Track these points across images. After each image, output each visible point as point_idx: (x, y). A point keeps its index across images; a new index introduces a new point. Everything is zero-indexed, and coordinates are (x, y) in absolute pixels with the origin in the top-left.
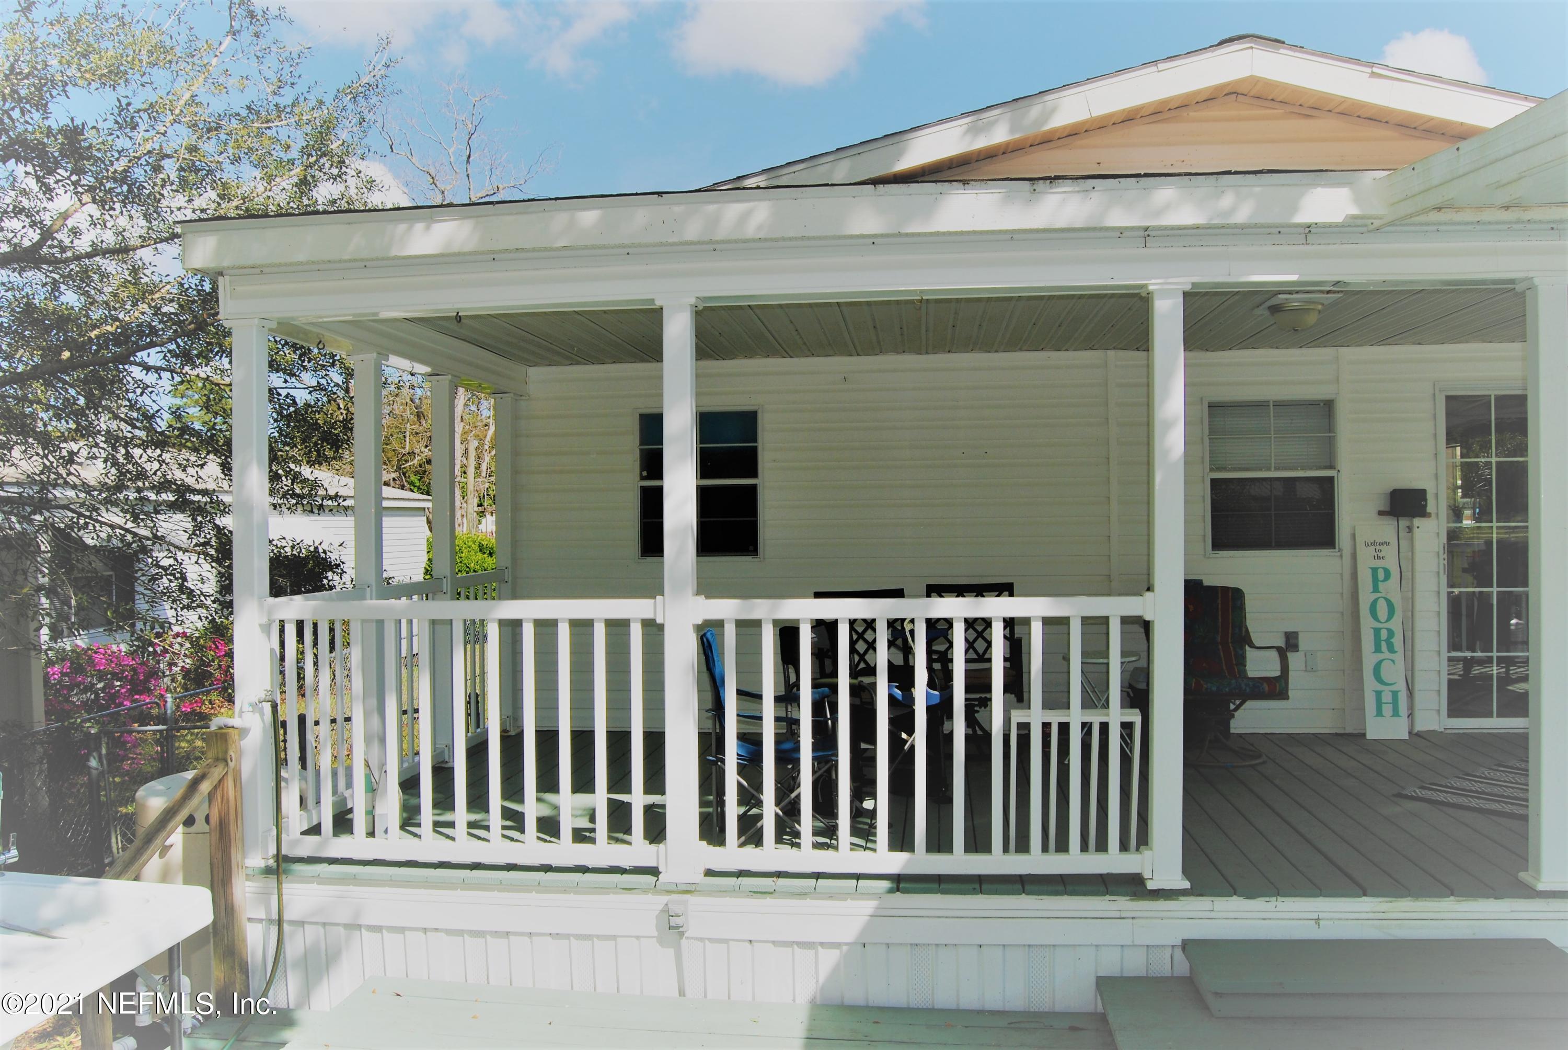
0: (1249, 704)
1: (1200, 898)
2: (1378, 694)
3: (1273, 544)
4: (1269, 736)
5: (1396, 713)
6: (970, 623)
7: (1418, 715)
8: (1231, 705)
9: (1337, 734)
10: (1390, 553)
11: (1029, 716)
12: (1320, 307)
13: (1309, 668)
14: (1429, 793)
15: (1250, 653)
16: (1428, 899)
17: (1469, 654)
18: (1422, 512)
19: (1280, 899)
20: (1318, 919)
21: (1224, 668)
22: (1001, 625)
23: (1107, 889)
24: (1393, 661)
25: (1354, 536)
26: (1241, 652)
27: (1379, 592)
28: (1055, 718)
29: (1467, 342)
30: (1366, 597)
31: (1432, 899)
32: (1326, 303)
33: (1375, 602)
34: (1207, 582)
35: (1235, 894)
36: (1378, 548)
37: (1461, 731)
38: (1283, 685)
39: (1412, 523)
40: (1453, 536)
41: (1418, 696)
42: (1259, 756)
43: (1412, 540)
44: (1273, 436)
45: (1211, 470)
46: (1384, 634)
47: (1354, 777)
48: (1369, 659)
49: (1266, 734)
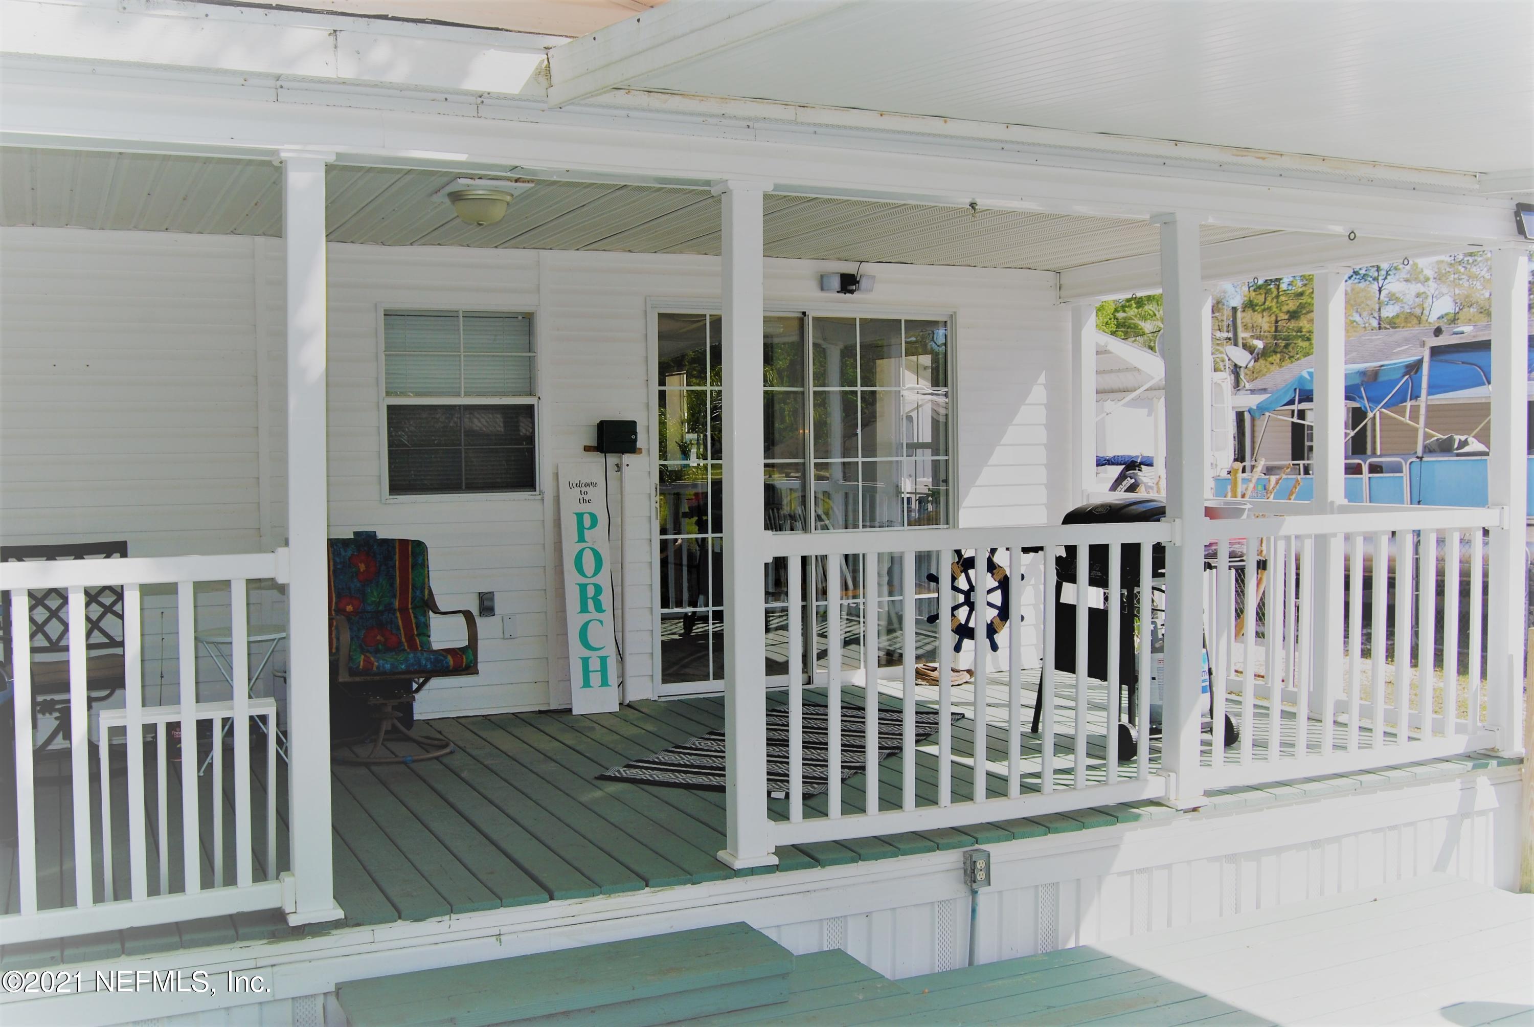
0: (435, 682)
1: (358, 929)
2: (585, 661)
3: (464, 488)
4: (459, 720)
5: (605, 683)
6: (92, 596)
7: (630, 683)
8: (414, 684)
9: (540, 712)
10: (597, 494)
11: (125, 717)
12: (508, 198)
13: (507, 636)
14: (634, 771)
15: (435, 620)
16: (621, 894)
17: (689, 610)
18: (631, 447)
19: (453, 916)
20: (500, 935)
21: (403, 640)
22: (137, 594)
23: (237, 933)
24: (601, 622)
25: (556, 475)
26: (422, 619)
27: (585, 541)
28: (161, 717)
29: (681, 252)
30: (570, 548)
31: (625, 894)
32: (516, 194)
33: (581, 552)
34: (381, 535)
35: (400, 918)
36: (584, 489)
37: (676, 698)
38: (471, 657)
39: (621, 460)
40: (666, 476)
41: (628, 659)
42: (447, 745)
43: (621, 479)
44: (463, 354)
45: (388, 394)
46: (591, 591)
47: (554, 760)
48: (575, 620)
49: (457, 717)
